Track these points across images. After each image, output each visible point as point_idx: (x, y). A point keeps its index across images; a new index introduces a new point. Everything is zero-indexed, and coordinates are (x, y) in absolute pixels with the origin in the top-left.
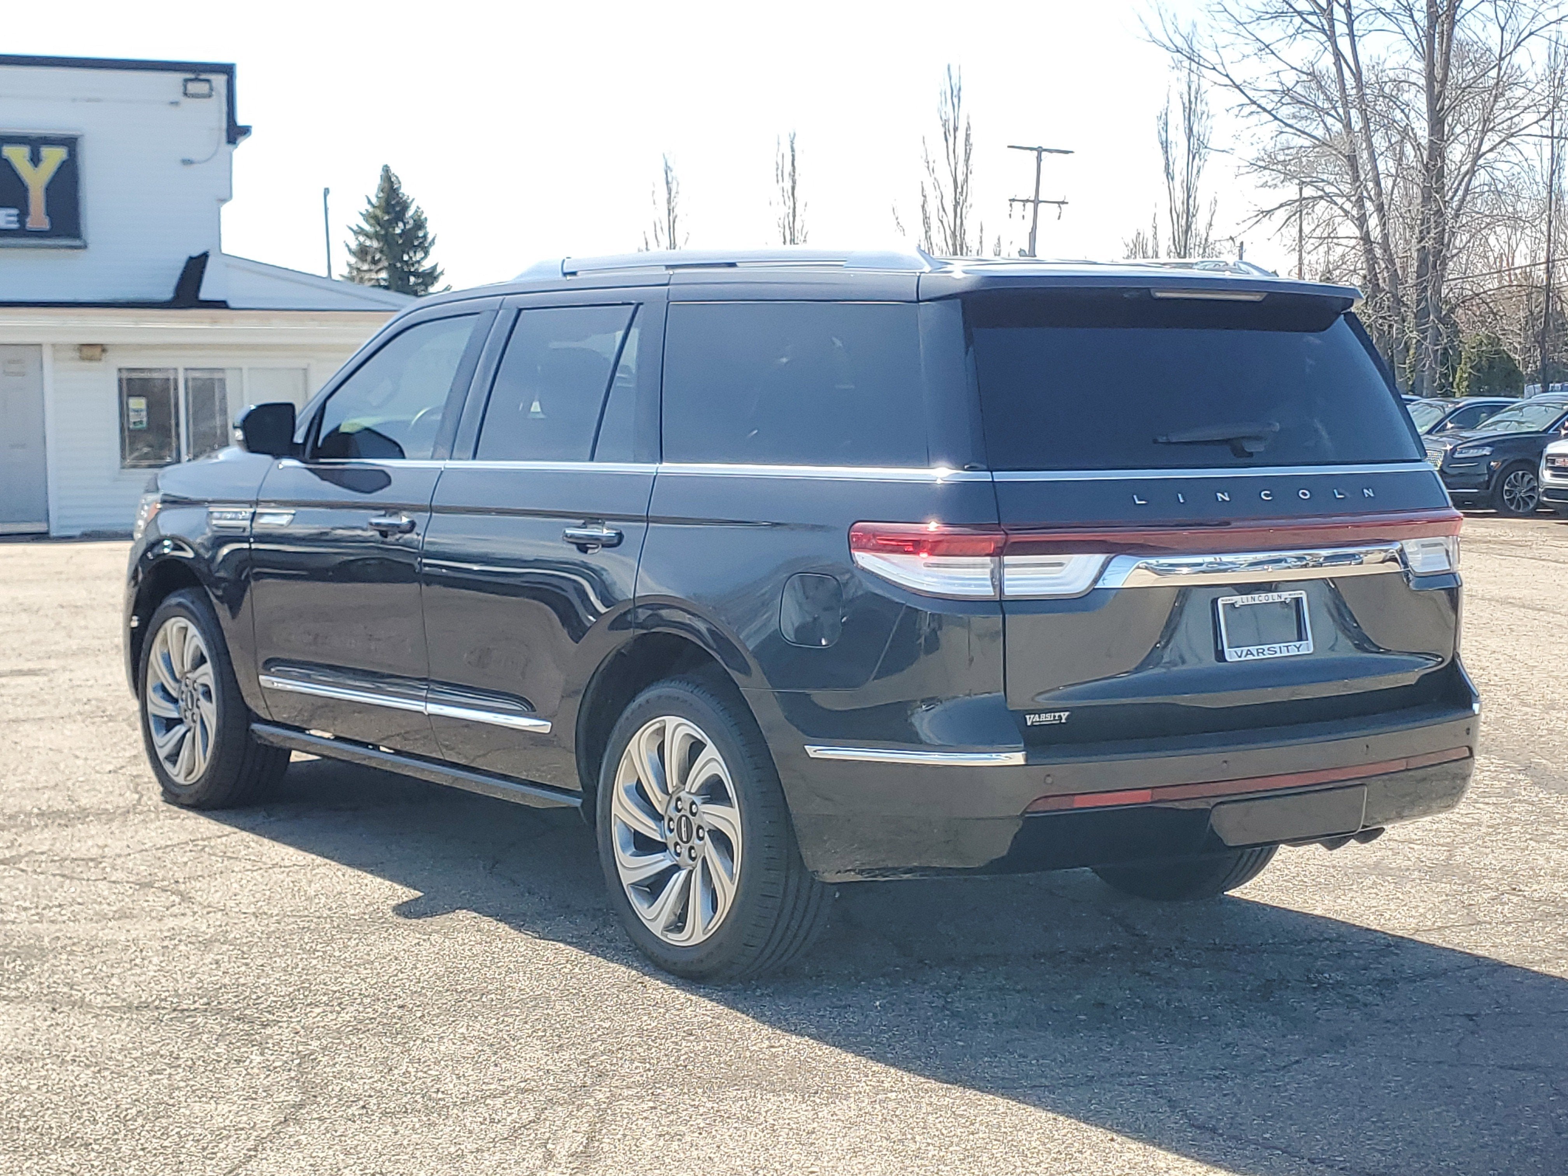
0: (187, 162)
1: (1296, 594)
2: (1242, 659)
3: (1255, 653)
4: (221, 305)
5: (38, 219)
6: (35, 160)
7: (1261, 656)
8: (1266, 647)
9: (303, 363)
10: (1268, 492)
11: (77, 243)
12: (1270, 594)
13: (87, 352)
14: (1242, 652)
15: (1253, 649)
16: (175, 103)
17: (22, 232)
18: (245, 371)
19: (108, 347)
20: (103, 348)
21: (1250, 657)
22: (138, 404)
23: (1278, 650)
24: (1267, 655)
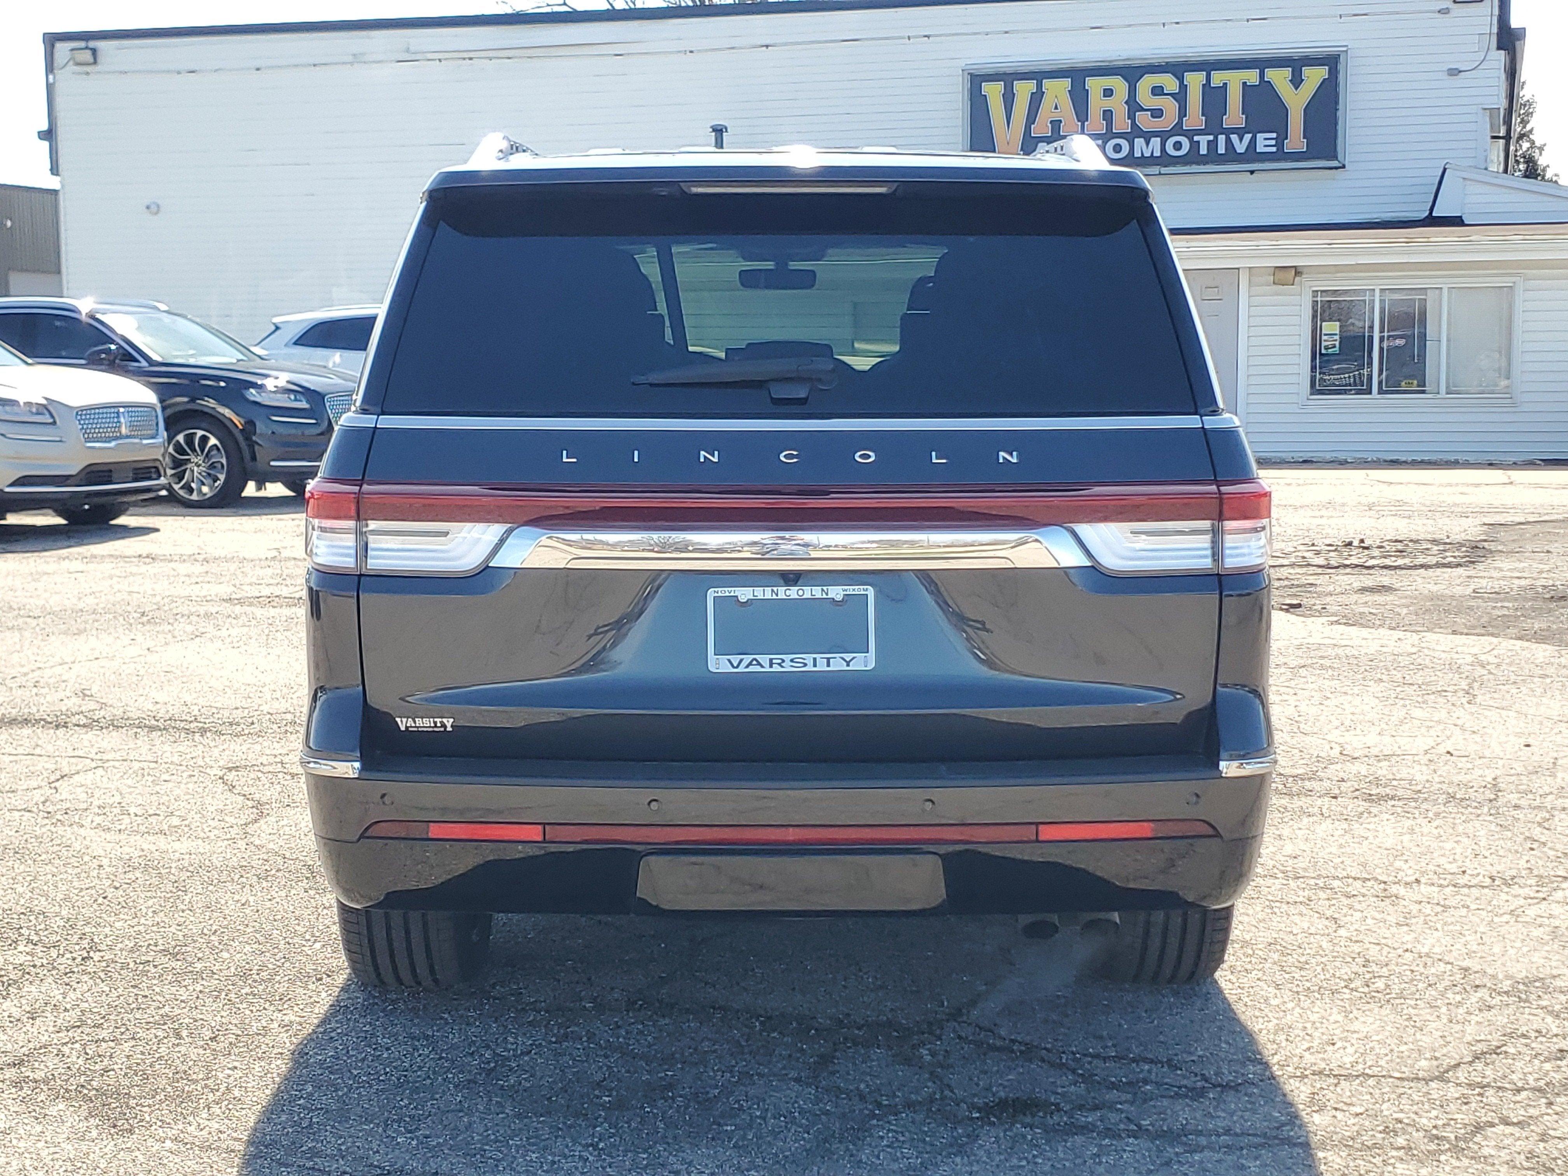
0: (1454, 72)
1: (854, 589)
2: (742, 669)
3: (766, 664)
4: (1457, 221)
5: (1296, 141)
6: (1297, 81)
7: (776, 668)
8: (791, 657)
9: (1506, 282)
11: (1335, 163)
13: (1280, 275)
14: (741, 661)
15: (763, 658)
16: (1444, 11)
17: (1280, 155)
18: (1445, 292)
19: (1305, 270)
20: (1298, 271)
21: (755, 668)
22: (1331, 328)
23: (810, 663)
24: (788, 668)
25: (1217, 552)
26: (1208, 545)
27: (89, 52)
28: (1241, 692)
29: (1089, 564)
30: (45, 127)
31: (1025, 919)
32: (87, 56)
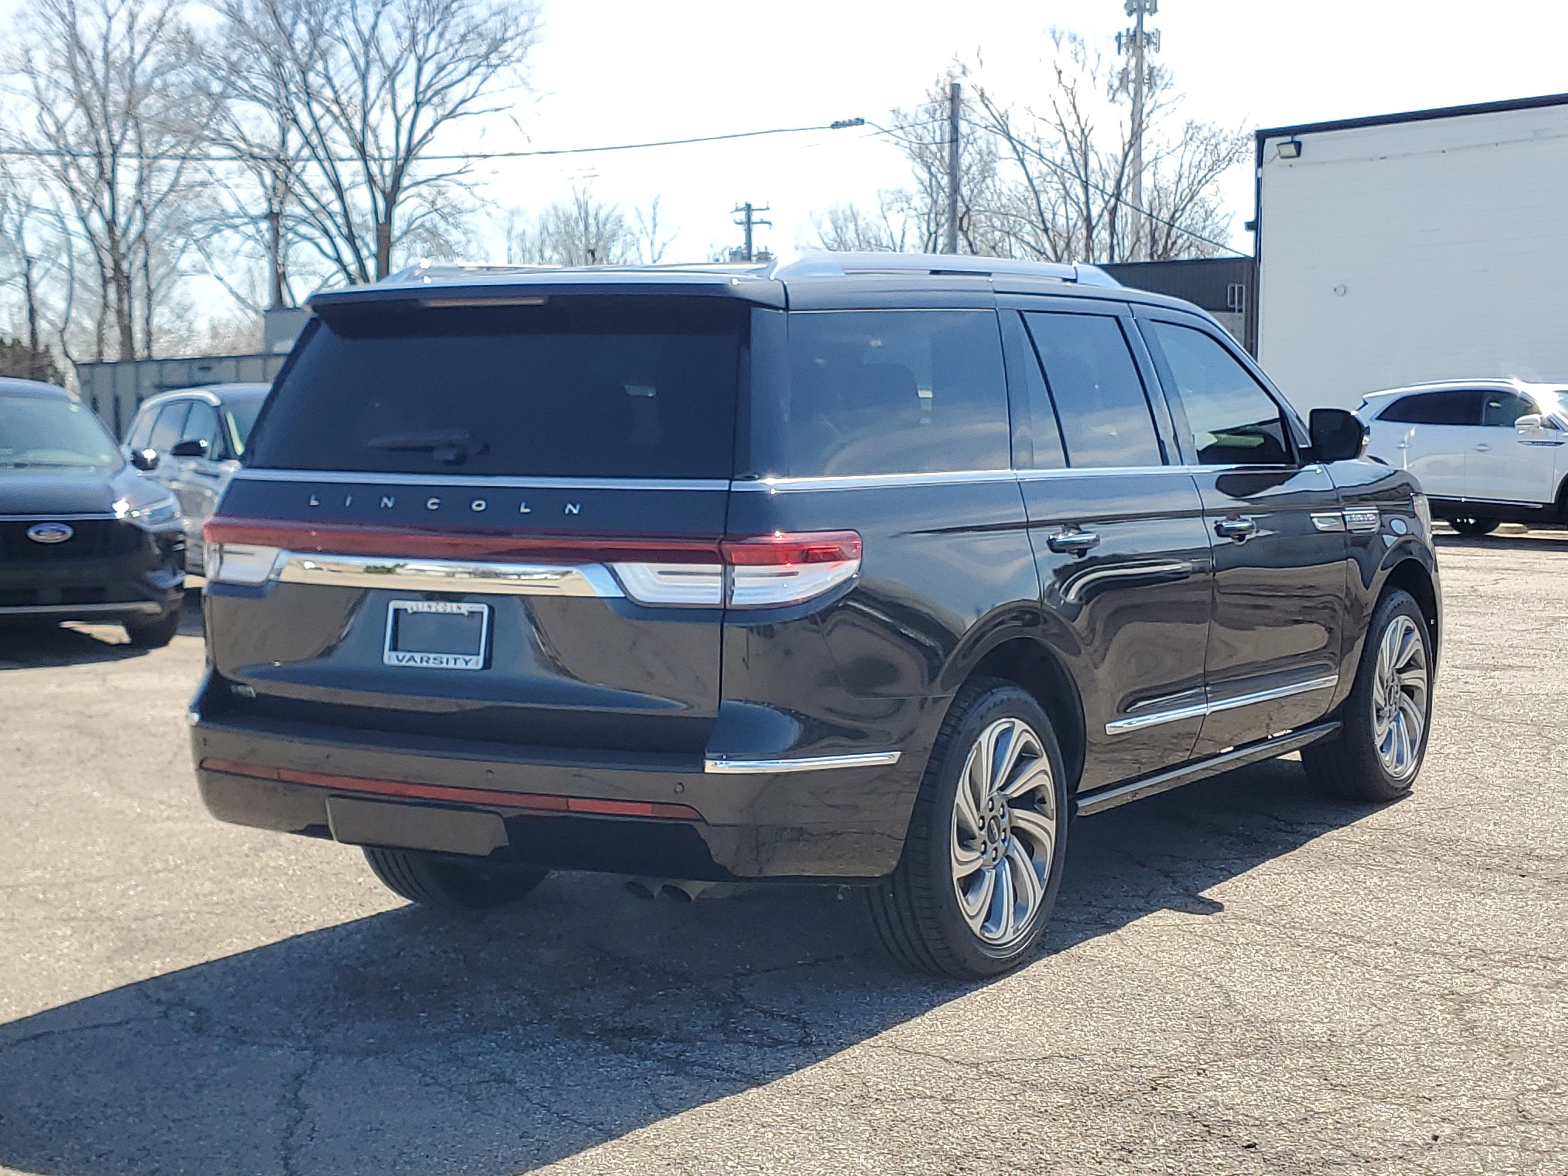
1: (476, 607)
2: (404, 663)
3: (418, 660)
7: (424, 664)
8: (432, 656)
10: (436, 501)
12: (449, 604)
14: (403, 657)
15: (417, 656)
21: (412, 663)
23: (445, 661)
24: (431, 664)
25: (728, 592)
26: (719, 585)
27: (1292, 146)
28: (767, 709)
29: (622, 595)
30: (1251, 218)
31: (630, 878)
32: (1292, 150)
